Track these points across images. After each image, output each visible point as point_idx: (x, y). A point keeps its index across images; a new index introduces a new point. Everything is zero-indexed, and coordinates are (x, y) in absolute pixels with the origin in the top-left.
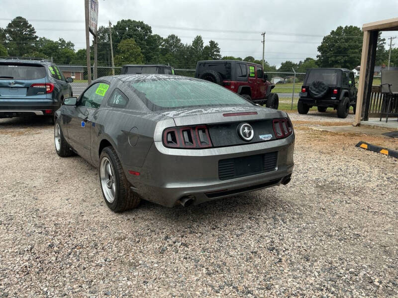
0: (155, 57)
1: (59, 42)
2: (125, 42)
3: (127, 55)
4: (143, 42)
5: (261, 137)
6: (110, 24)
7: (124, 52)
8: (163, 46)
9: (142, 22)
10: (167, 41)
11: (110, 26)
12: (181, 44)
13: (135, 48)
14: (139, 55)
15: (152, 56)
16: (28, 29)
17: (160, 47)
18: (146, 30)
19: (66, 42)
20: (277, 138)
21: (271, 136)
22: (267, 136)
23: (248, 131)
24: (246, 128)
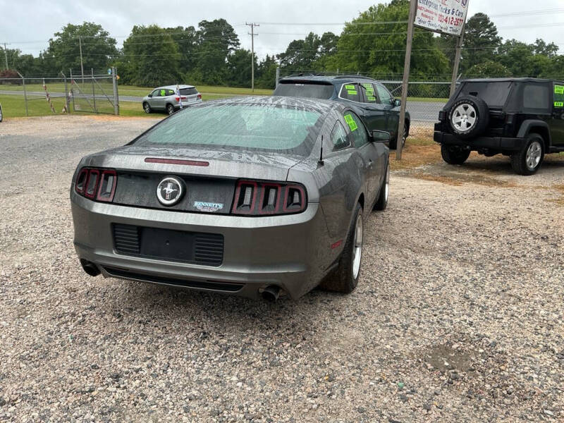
1: (536, 44)
5: (198, 205)
16: (487, 30)
19: (547, 44)
20: (234, 212)
21: (221, 206)
22: (210, 204)
23: (172, 190)
24: (169, 185)
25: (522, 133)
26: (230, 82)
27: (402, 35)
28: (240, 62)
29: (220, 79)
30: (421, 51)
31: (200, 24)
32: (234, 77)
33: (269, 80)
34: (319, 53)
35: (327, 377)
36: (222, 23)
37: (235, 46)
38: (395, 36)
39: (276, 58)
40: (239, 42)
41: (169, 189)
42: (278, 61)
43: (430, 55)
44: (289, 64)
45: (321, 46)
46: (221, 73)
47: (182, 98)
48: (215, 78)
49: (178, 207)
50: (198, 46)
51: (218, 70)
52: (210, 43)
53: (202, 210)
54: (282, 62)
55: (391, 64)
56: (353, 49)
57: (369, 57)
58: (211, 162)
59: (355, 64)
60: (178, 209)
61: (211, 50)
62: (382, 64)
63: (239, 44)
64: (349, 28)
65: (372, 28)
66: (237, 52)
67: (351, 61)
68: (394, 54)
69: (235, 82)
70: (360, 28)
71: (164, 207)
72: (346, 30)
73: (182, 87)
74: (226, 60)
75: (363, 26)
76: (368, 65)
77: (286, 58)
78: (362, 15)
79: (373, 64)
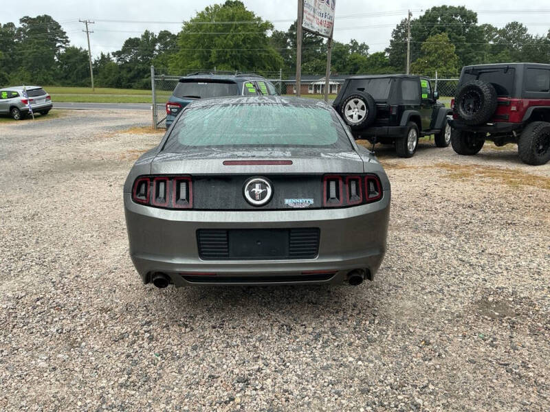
0: (477, 58)
1: (350, 44)
2: (433, 38)
3: (434, 58)
4: (461, 37)
5: (289, 202)
6: (410, 14)
7: (429, 53)
8: (495, 41)
9: (463, 8)
10: (503, 32)
11: (410, 18)
12: (528, 35)
13: (446, 47)
14: (451, 57)
15: (473, 57)
17: (491, 43)
18: (468, 18)
19: (359, 44)
20: (325, 205)
21: (312, 201)
22: (301, 201)
23: (261, 191)
24: (257, 186)
25: (403, 122)
26: (63, 80)
27: (240, 35)
28: (72, 60)
29: (51, 78)
30: (259, 51)
31: (22, 21)
32: (66, 76)
33: (106, 78)
34: (157, 51)
35: (423, 343)
36: (47, 19)
37: (64, 43)
38: (233, 36)
39: (111, 56)
40: (68, 39)
41: (258, 190)
42: (115, 59)
43: (267, 54)
44: (127, 62)
45: (159, 44)
46: (52, 72)
47: (30, 100)
48: (45, 77)
49: (269, 206)
50: (21, 44)
51: (48, 68)
52: (36, 41)
53: (295, 207)
54: (118, 60)
55: (233, 63)
56: (194, 48)
57: (210, 56)
58: (294, 160)
59: (197, 63)
60: (269, 208)
61: (37, 48)
62: (225, 62)
63: (68, 42)
64: (188, 27)
65: (211, 27)
66: (67, 50)
67: (193, 59)
68: (234, 53)
69: (69, 81)
70: (199, 27)
71: (255, 208)
72: (184, 28)
73: (28, 88)
74: (55, 58)
75: (201, 25)
76: (211, 63)
77: (122, 56)
78: (199, 14)
79: (216, 62)
